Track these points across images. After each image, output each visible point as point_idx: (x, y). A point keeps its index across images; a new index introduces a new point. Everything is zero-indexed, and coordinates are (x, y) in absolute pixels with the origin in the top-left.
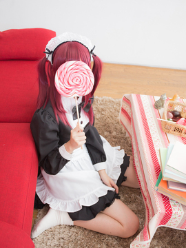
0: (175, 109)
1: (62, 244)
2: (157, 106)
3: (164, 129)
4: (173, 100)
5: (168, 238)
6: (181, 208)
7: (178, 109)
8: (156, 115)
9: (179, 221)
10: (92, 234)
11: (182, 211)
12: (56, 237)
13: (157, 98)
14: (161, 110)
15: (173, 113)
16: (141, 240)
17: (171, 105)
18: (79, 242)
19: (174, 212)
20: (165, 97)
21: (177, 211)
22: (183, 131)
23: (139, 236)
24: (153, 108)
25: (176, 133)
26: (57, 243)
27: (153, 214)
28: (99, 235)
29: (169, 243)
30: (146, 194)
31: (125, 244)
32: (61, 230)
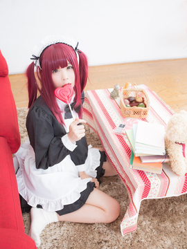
0: (130, 96)
1: (56, 245)
2: (113, 97)
3: (124, 114)
4: (126, 87)
5: (152, 212)
6: (157, 177)
7: (132, 95)
8: (114, 104)
9: (158, 190)
10: (82, 227)
11: (159, 179)
12: (49, 240)
13: (111, 90)
14: (118, 100)
15: (129, 99)
16: (130, 216)
17: (125, 94)
18: (72, 238)
19: (151, 182)
20: (118, 87)
21: (154, 181)
22: (142, 113)
23: (127, 214)
24: (110, 99)
25: (136, 115)
26: (51, 245)
27: (135, 190)
28: (89, 226)
29: (154, 216)
30: (123, 176)
31: (115, 227)
32: (52, 232)
